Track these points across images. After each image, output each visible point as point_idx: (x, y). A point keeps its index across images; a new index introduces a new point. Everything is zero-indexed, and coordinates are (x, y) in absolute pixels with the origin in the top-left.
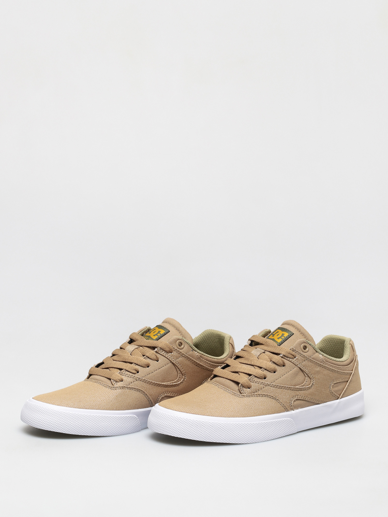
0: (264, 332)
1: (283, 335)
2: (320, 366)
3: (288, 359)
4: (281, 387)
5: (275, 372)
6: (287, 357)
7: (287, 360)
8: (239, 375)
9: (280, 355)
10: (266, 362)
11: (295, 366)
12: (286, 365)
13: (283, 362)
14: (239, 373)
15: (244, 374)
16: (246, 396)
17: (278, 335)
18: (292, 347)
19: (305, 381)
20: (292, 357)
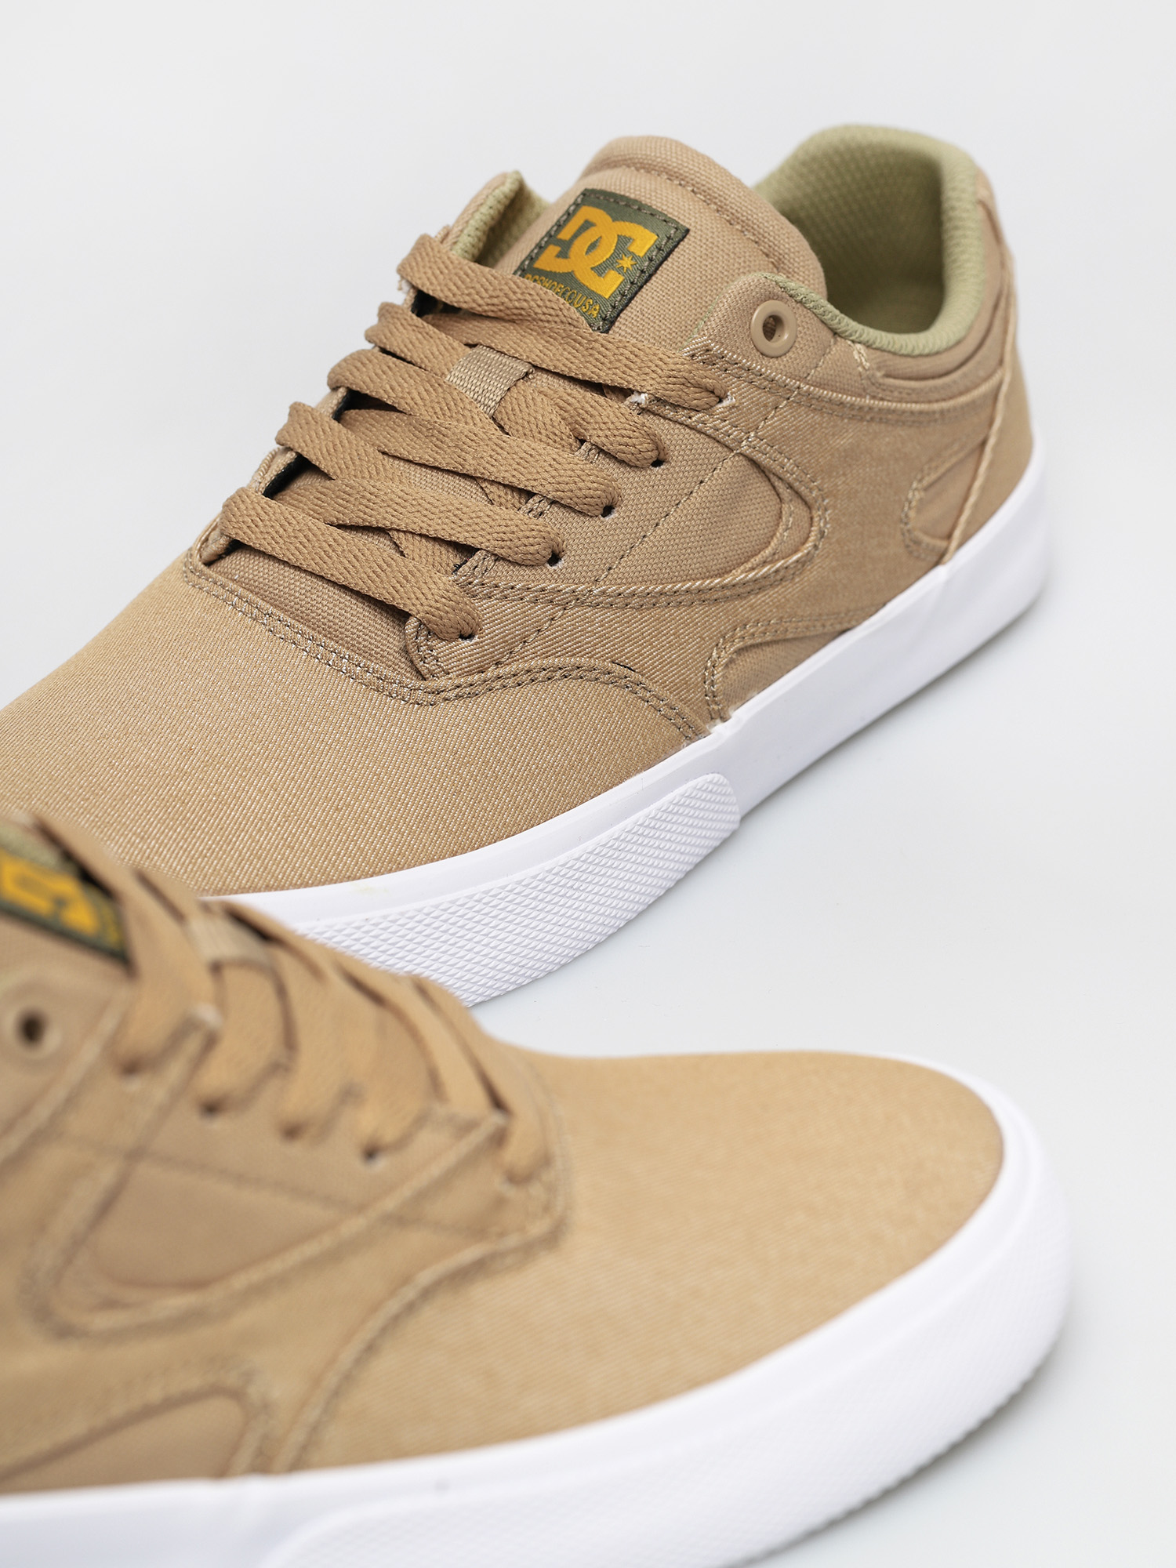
0: (491, 201)
1: (623, 242)
2: (860, 415)
3: (681, 415)
4: (651, 601)
5: (608, 510)
6: (675, 407)
7: (676, 422)
8: (402, 554)
9: (634, 398)
10: (553, 452)
11: (724, 452)
12: (674, 454)
13: (654, 442)
14: (395, 535)
15: (430, 545)
16: (452, 694)
17: (593, 246)
18: (699, 341)
19: (778, 525)
20: (705, 399)
